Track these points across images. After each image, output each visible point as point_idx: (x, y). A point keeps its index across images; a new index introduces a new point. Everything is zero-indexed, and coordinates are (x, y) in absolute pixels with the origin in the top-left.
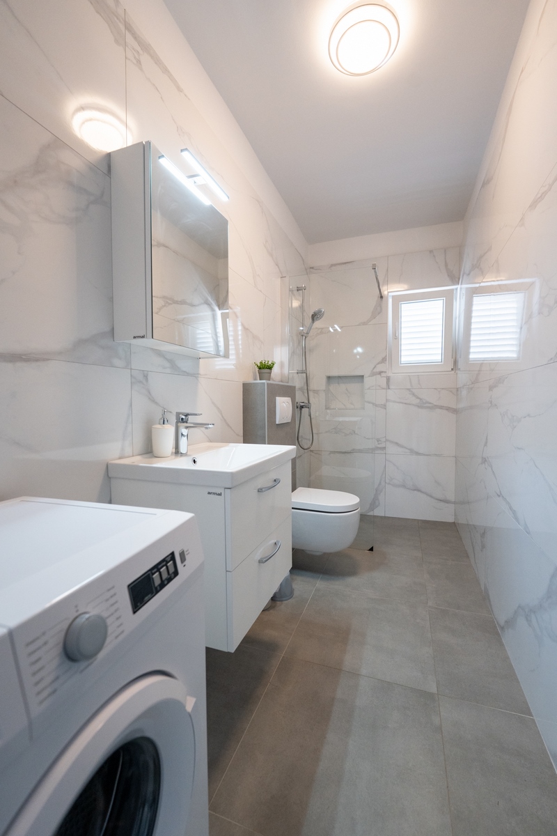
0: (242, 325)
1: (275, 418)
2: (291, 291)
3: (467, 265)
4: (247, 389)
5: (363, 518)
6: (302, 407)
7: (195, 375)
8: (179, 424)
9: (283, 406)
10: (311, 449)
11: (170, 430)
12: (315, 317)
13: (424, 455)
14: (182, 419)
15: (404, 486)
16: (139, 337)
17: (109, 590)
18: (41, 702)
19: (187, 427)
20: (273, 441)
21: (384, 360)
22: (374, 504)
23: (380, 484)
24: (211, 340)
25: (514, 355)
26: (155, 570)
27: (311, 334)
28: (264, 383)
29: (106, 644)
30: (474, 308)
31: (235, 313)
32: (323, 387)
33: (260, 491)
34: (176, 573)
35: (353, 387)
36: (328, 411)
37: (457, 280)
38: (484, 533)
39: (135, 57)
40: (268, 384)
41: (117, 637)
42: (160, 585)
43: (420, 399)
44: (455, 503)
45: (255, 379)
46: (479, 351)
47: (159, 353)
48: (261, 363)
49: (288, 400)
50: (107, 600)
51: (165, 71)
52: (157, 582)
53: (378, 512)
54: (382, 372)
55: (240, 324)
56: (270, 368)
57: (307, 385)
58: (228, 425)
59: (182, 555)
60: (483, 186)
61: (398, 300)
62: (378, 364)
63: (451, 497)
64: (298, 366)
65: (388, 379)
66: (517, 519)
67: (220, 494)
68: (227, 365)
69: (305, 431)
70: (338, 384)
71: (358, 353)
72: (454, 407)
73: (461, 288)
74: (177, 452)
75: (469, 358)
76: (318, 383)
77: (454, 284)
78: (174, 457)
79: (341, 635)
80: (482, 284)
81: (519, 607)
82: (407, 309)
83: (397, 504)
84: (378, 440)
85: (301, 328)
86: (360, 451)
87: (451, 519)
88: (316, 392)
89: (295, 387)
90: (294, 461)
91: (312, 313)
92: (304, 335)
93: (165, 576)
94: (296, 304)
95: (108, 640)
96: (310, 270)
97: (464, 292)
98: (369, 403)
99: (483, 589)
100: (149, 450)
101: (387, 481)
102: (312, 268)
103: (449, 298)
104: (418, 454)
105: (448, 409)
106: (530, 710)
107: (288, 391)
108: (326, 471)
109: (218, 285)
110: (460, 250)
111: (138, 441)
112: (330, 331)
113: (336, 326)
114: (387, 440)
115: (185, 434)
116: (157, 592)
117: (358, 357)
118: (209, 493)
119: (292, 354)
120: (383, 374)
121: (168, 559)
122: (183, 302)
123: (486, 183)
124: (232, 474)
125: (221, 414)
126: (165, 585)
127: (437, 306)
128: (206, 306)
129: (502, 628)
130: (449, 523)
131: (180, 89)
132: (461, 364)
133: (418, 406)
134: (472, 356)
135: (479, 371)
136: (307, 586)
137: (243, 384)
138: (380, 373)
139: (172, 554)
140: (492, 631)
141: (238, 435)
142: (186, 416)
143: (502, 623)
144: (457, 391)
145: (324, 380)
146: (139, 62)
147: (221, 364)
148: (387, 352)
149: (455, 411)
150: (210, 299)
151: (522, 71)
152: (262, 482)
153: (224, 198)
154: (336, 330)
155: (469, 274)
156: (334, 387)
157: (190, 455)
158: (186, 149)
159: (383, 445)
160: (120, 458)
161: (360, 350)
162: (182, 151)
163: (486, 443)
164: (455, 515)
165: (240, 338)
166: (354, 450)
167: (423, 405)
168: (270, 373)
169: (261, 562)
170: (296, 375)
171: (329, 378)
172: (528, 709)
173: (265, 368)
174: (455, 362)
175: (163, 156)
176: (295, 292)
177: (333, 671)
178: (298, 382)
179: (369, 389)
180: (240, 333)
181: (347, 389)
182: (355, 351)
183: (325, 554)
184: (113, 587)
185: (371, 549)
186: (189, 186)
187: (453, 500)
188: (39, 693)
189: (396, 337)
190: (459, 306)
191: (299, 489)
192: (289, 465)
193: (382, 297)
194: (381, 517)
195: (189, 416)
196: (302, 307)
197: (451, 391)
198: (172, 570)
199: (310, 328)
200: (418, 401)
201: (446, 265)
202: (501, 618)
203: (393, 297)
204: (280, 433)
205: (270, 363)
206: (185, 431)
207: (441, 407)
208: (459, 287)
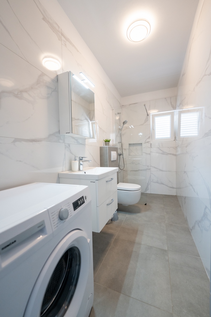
0: (99, 127)
1: (111, 159)
2: (116, 114)
3: (178, 103)
4: (101, 148)
5: (142, 194)
6: (120, 155)
7: (84, 145)
8: (80, 161)
9: (114, 155)
10: (124, 170)
11: (77, 162)
12: (124, 123)
13: (165, 171)
14: (81, 159)
15: (157, 182)
16: (68, 133)
17: (68, 203)
18: (55, 228)
19: (82, 162)
20: (110, 166)
21: (149, 138)
22: (147, 189)
23: (149, 182)
24: (88, 132)
25: (197, 135)
26: (79, 200)
27: (123, 129)
28: (107, 147)
29: (68, 217)
30: (182, 118)
31: (96, 122)
32: (128, 148)
33: (107, 182)
34: (84, 202)
35: (139, 147)
36: (130, 156)
37: (175, 108)
38: (185, 198)
39: (64, 43)
40: (108, 147)
41: (70, 216)
42: (80, 204)
43: (163, 151)
44: (176, 188)
45: (104, 146)
46: (184, 133)
47: (73, 138)
48: (106, 140)
49: (115, 152)
50: (68, 206)
51: (73, 46)
52: (79, 204)
53: (148, 192)
54: (149, 142)
55: (98, 126)
56: (109, 141)
57: (122, 147)
58: (95, 161)
59: (85, 197)
60: (183, 76)
61: (154, 116)
62: (147, 139)
63: (175, 186)
64: (119, 141)
65: (151, 144)
66: (195, 191)
67: (94, 182)
68: (94, 141)
69: (121, 163)
70: (133, 146)
71: (140, 135)
72: (175, 154)
73: (176, 111)
74: (79, 170)
75: (180, 136)
76: (126, 146)
77: (174, 110)
78: (78, 171)
79: (135, 232)
80: (183, 110)
81: (196, 221)
82: (157, 119)
83: (155, 189)
84: (148, 166)
85: (120, 127)
86: (141, 170)
87: (175, 194)
88: (125, 149)
89: (118, 148)
90: (118, 172)
91: (123, 122)
92: (120, 130)
93: (81, 202)
94: (117, 118)
95: (69, 216)
96: (122, 106)
97: (178, 112)
98: (144, 153)
99: (185, 217)
100: (71, 169)
101: (151, 181)
102: (123, 106)
103: (172, 115)
104: (162, 171)
105: (173, 155)
106: (199, 256)
107: (115, 149)
108: (129, 177)
109: (90, 113)
110: (176, 97)
111: (67, 166)
112: (130, 128)
113: (132, 126)
114: (151, 166)
115: (82, 164)
116: (80, 206)
117: (140, 136)
118: (91, 182)
119: (117, 136)
120: (149, 143)
121: (82, 198)
122: (78, 119)
123: (184, 75)
124: (98, 176)
125: (93, 158)
126: (82, 205)
127: (168, 118)
128: (86, 120)
129: (191, 230)
130: (174, 195)
131: (78, 51)
132: (177, 139)
133: (162, 154)
134: (181, 135)
135: (183, 141)
136: (122, 216)
137: (100, 147)
138: (148, 142)
139: (83, 196)
140: (188, 231)
141: (98, 165)
142: (82, 158)
143: (191, 228)
144: (176, 148)
145: (128, 146)
146: (65, 44)
147: (91, 141)
148: (151, 135)
149: (175, 155)
150: (87, 118)
151: (193, 39)
152: (107, 179)
153: (93, 86)
154: (132, 127)
155: (179, 106)
156: (131, 148)
157: (83, 171)
158: (81, 72)
159: (149, 168)
160: (62, 172)
161: (141, 134)
162: (80, 73)
163: (185, 166)
164: (176, 193)
165: (98, 131)
166: (139, 170)
167: (163, 153)
168: (109, 143)
169: (107, 205)
170: (118, 144)
171: (130, 144)
172: (199, 255)
173: (107, 142)
174: (175, 138)
175: (74, 75)
176: (117, 115)
177: (132, 243)
178: (119, 146)
179: (144, 148)
180: (98, 129)
181: (136, 148)
182: (139, 134)
183: (129, 205)
184: (69, 203)
185: (146, 204)
186: (82, 83)
187: (176, 187)
188: (54, 226)
189: (154, 129)
190: (176, 117)
191: (120, 183)
192: (116, 174)
193: (148, 115)
194: (149, 194)
195: (83, 158)
196: (119, 119)
197: (174, 148)
198: (83, 201)
199: (123, 127)
200: (162, 152)
201: (171, 103)
202: (191, 226)
203: (152, 115)
204: (113, 164)
205: (109, 140)
206: (82, 163)
207: (170, 154)
208: (176, 110)
